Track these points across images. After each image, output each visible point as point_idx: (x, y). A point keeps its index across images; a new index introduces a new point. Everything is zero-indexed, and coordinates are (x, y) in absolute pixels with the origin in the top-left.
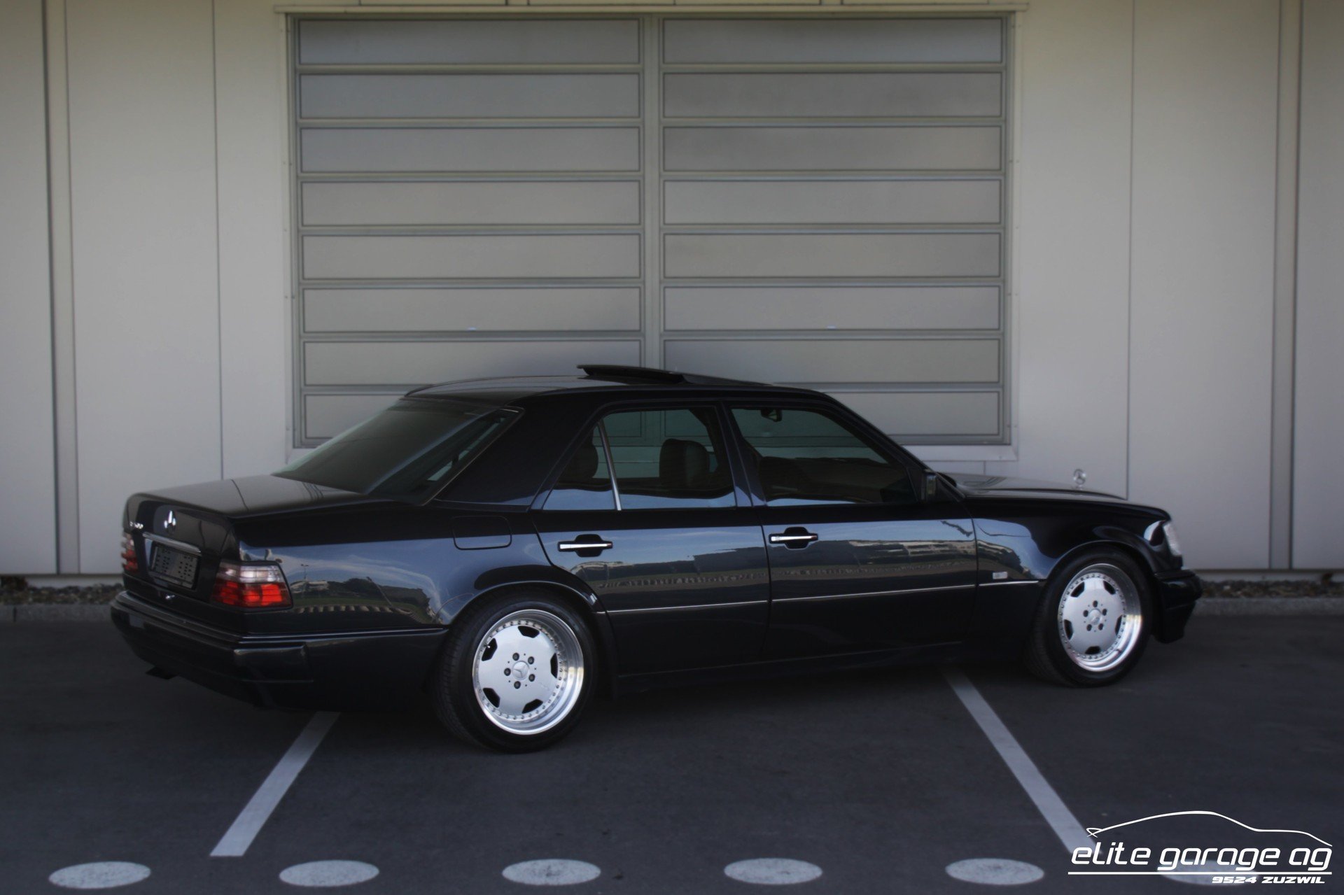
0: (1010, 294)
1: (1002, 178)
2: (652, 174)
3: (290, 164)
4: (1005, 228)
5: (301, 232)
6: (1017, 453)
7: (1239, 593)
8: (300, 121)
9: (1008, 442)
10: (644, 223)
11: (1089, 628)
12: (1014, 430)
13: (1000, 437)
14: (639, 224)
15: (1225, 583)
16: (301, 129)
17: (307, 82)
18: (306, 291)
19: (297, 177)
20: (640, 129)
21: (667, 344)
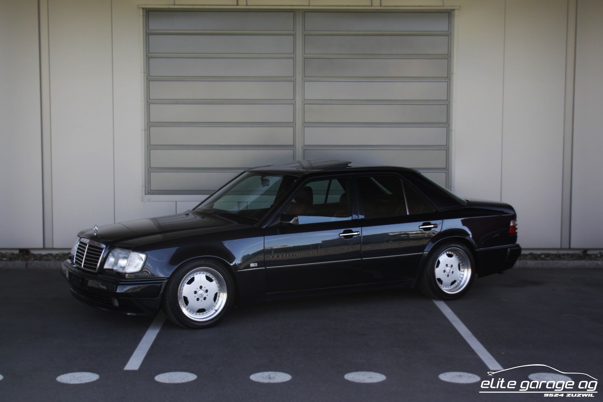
1: (448, 81)
2: (299, 78)
3: (144, 73)
4: (449, 102)
5: (149, 102)
7: (548, 258)
8: (149, 55)
12: (452, 189)
14: (293, 100)
15: (542, 254)
16: (149, 58)
17: (152, 38)
18: (151, 128)
19: (147, 79)
20: (294, 59)
21: (305, 151)
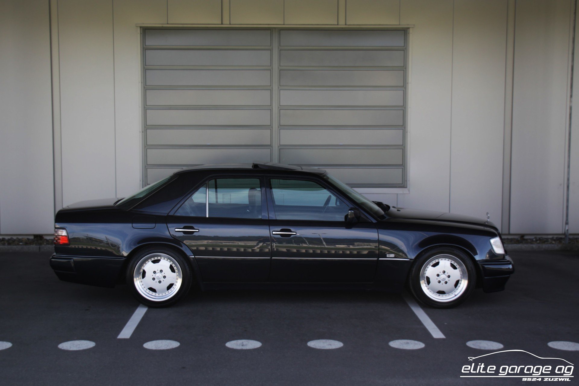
0: (407, 132)
1: (404, 89)
2: (275, 87)
3: (142, 83)
4: (405, 108)
5: (146, 108)
6: (409, 191)
8: (145, 67)
9: (406, 187)
10: (272, 105)
11: (439, 282)
12: (408, 182)
13: (403, 185)
14: (271, 106)
16: (146, 70)
17: (148, 52)
18: (148, 131)
19: (144, 88)
20: (271, 70)
21: (281, 150)
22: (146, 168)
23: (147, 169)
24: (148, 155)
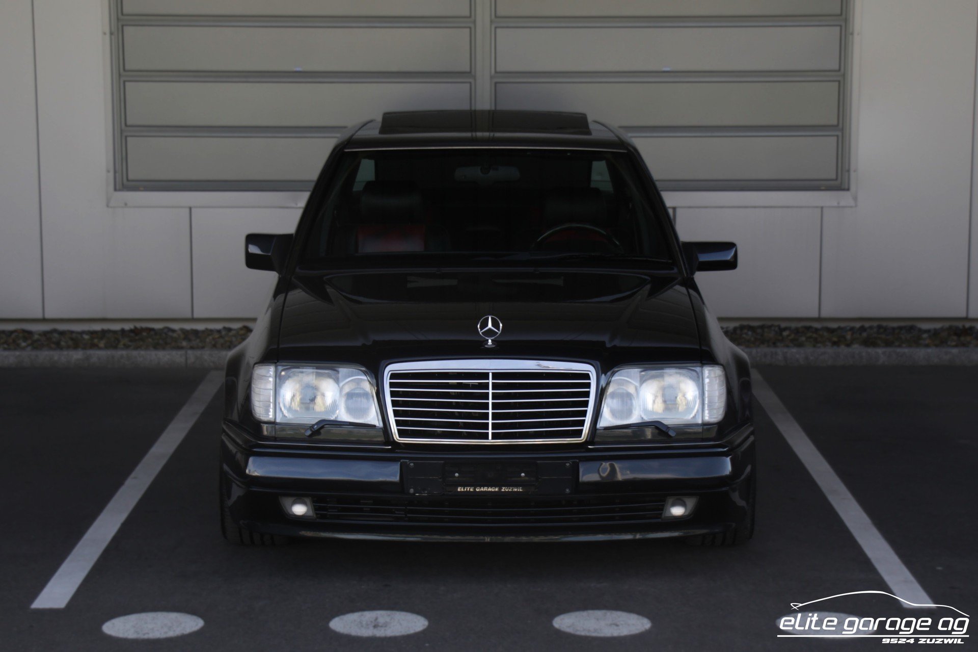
0: (852, 34)
6: (855, 199)
9: (846, 187)
12: (853, 175)
13: (838, 182)
18: (125, 28)
21: (498, 85)
22: (125, 134)
23: (126, 137)
24: (128, 97)
